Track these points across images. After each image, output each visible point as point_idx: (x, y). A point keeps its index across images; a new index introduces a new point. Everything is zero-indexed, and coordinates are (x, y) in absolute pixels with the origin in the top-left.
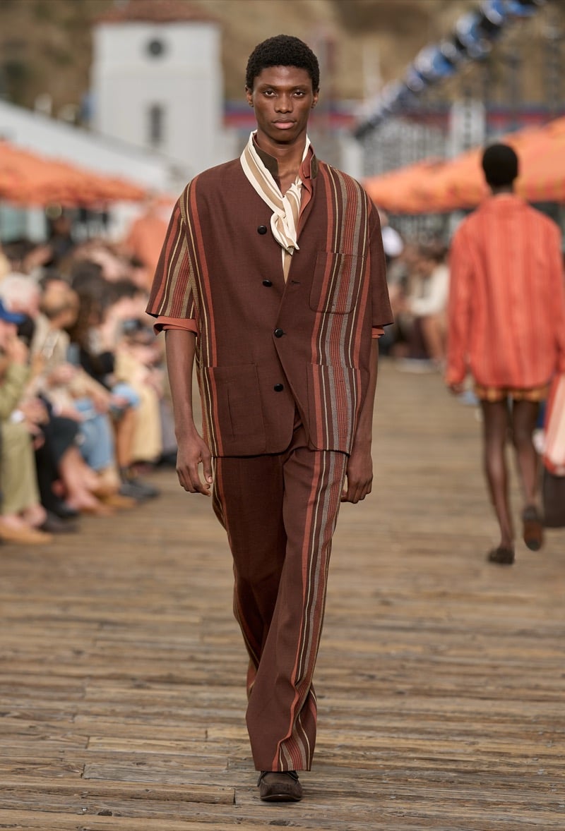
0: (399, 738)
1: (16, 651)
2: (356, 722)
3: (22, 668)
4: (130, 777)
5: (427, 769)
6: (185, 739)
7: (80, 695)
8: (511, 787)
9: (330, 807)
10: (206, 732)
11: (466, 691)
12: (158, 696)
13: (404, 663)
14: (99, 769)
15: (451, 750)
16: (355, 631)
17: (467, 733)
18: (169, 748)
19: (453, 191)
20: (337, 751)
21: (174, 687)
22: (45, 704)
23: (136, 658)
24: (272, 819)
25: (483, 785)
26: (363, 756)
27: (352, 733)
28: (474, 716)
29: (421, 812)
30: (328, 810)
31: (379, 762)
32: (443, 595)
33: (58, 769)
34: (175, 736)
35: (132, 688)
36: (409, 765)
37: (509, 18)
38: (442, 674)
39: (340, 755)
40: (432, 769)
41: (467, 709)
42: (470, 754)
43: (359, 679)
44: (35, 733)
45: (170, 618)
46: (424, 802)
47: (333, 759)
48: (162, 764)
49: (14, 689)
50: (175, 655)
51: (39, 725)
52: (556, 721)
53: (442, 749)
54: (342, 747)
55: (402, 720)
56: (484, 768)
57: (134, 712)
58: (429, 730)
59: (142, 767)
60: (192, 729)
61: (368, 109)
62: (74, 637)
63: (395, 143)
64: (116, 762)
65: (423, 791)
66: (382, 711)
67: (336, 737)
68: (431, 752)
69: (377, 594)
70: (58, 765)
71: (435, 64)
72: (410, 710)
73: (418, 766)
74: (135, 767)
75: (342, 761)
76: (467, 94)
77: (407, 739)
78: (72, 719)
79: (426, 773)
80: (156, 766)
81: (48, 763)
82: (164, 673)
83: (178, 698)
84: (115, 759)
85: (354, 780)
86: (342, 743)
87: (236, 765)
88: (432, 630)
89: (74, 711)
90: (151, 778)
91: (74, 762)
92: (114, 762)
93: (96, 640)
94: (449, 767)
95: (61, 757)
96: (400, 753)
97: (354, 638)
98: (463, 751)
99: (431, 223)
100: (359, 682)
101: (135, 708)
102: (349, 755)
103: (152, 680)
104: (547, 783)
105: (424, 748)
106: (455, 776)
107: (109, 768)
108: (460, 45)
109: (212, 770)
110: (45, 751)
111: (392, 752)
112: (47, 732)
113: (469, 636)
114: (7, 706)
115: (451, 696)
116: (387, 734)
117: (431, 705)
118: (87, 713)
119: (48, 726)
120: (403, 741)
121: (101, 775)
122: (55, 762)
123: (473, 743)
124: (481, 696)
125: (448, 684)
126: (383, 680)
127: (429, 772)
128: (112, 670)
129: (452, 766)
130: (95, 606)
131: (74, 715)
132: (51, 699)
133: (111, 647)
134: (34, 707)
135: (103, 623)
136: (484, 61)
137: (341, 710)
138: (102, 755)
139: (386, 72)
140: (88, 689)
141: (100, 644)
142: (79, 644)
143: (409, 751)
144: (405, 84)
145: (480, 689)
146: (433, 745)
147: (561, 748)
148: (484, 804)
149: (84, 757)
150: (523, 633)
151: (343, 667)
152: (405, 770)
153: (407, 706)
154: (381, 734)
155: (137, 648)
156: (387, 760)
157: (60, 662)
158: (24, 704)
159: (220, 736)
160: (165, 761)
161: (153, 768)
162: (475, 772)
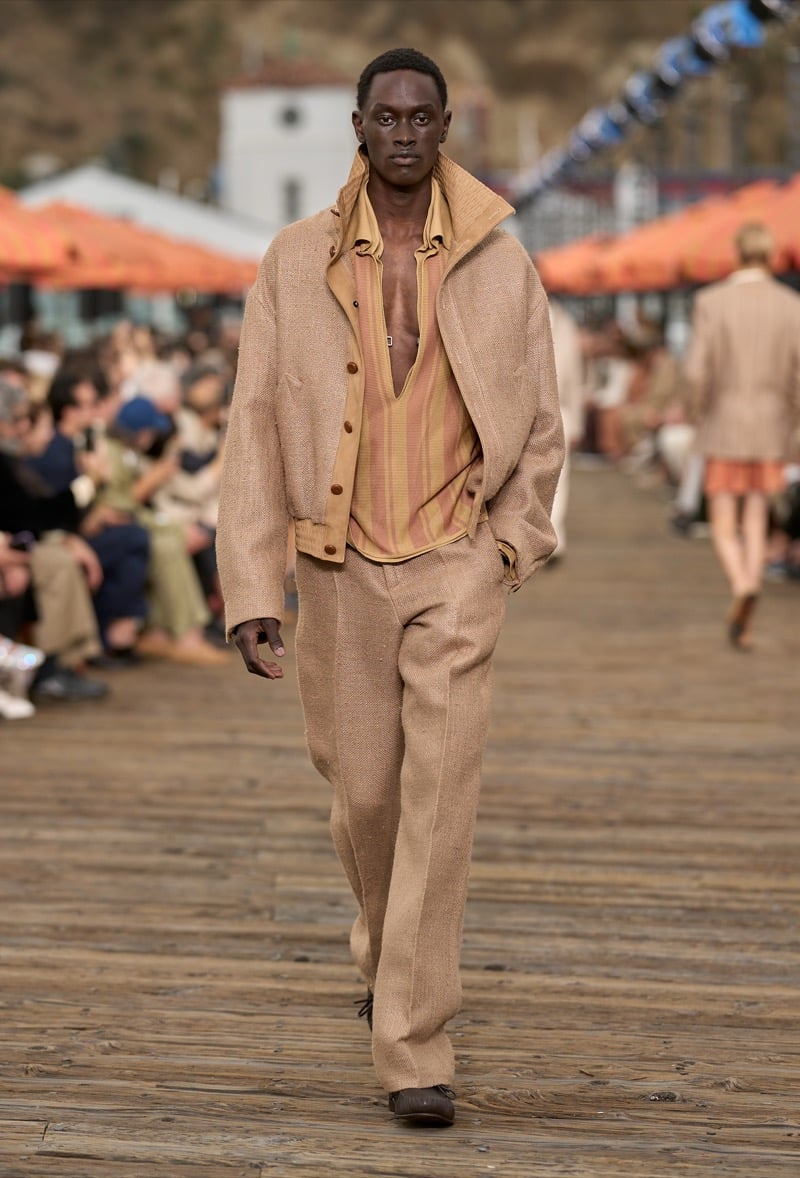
0: (615, 872)
1: (184, 782)
2: (566, 855)
3: (194, 800)
4: (325, 919)
5: (650, 907)
7: (259, 829)
8: (744, 926)
9: (549, 950)
13: (612, 790)
14: (290, 911)
15: (673, 885)
16: (555, 755)
17: (689, 866)
19: (630, 269)
20: (548, 888)
22: (224, 840)
24: (488, 963)
25: (715, 923)
26: (578, 893)
27: (563, 868)
28: (694, 847)
29: (650, 954)
30: (547, 953)
31: (597, 900)
32: (646, 715)
33: (244, 912)
36: (631, 902)
37: (686, 77)
38: (654, 801)
39: (551, 892)
40: (655, 907)
41: (687, 839)
42: (696, 890)
43: (564, 807)
44: (214, 872)
46: (651, 943)
47: (546, 897)
49: (186, 824)
51: (219, 863)
52: (786, 851)
53: (666, 885)
54: (555, 883)
55: (616, 852)
56: (713, 904)
58: (647, 863)
59: (336, 908)
61: (525, 180)
62: (248, 765)
63: (558, 218)
64: (308, 903)
65: (649, 930)
66: (594, 843)
67: (547, 873)
68: (651, 887)
69: (573, 714)
70: (244, 907)
71: (603, 129)
73: (641, 903)
74: (330, 909)
75: (556, 899)
76: (639, 159)
77: (625, 873)
78: (254, 856)
79: (650, 911)
81: (233, 904)
84: (307, 899)
86: (554, 879)
88: (638, 753)
89: (255, 847)
91: (260, 904)
92: (306, 903)
94: (673, 904)
95: (246, 898)
96: (619, 889)
97: (554, 763)
98: (686, 886)
99: (599, 305)
100: (565, 811)
102: (562, 892)
104: (784, 920)
105: (642, 883)
106: (682, 914)
107: (301, 909)
108: (631, 109)
110: (228, 892)
111: (609, 888)
112: (228, 871)
113: (680, 759)
114: (181, 843)
115: (667, 825)
116: (600, 868)
117: (647, 835)
118: (270, 849)
119: (228, 864)
120: (621, 876)
122: (240, 904)
123: (697, 878)
124: (700, 824)
125: (662, 812)
126: (590, 808)
127: (652, 910)
129: (677, 903)
130: (266, 731)
131: (255, 850)
132: (227, 834)
134: (211, 843)
135: (277, 750)
136: (656, 127)
137: (550, 842)
138: (292, 895)
139: (544, 140)
140: (268, 823)
142: (252, 772)
143: (629, 886)
144: (568, 153)
145: (698, 817)
146: (652, 880)
147: (795, 882)
148: (717, 944)
149: (271, 897)
150: (740, 755)
152: (627, 908)
153: (620, 837)
154: (594, 868)
156: (605, 896)
157: (233, 793)
158: (198, 841)
162: (702, 910)
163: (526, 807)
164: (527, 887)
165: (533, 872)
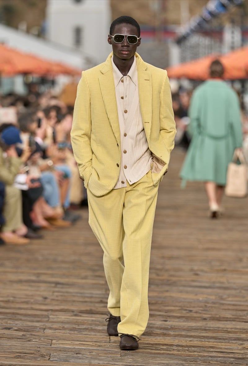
0: (205, 341)
1: (14, 297)
3: (18, 306)
4: (73, 360)
5: (220, 357)
6: (99, 341)
7: (47, 319)
10: (110, 338)
11: (237, 318)
12: (85, 320)
13: (207, 304)
14: (58, 356)
15: (231, 348)
16: (181, 288)
17: (239, 339)
18: (92, 346)
21: (93, 315)
22: (30, 324)
23: (74, 301)
26: (187, 350)
27: (182, 339)
28: (241, 330)
31: (196, 353)
33: (37, 356)
34: (94, 340)
35: (72, 316)
36: (211, 355)
38: (225, 309)
39: (176, 350)
40: (222, 357)
41: (238, 327)
42: (240, 350)
43: (184, 312)
44: (25, 338)
45: (89, 281)
47: (173, 352)
48: (89, 354)
49: (14, 316)
50: (93, 300)
51: (28, 334)
53: (226, 347)
55: (206, 332)
57: (74, 328)
58: (220, 337)
59: (78, 355)
60: (103, 336)
61: (182, 30)
62: (43, 290)
63: (197, 46)
64: (66, 352)
66: (196, 328)
67: (175, 341)
68: (221, 348)
69: (192, 270)
70: (37, 354)
71: (217, 8)
72: (210, 327)
73: (215, 355)
74: (76, 355)
75: (177, 353)
76: (233, 22)
77: (209, 342)
78: (43, 331)
79: (219, 359)
80: (85, 355)
81: (32, 353)
82: (88, 308)
83: (95, 321)
84: (65, 351)
85: (184, 362)
86: (177, 344)
87: (125, 354)
88: (220, 288)
89: (44, 327)
90: (83, 361)
91: (44, 352)
92: (64, 353)
93: (54, 292)
94: (230, 356)
95: (39, 350)
96: (206, 349)
97: (181, 292)
98: (237, 348)
100: (184, 313)
101: (74, 326)
102: (181, 349)
103: (82, 312)
105: (217, 346)
106: (233, 361)
107: (62, 355)
109: (114, 357)
110: (31, 347)
111: (202, 348)
112: (31, 338)
113: (238, 291)
114: (11, 325)
115: (230, 321)
116: (199, 339)
117: (220, 325)
118: (50, 328)
119: (31, 334)
120: (207, 343)
121: (58, 359)
122: (36, 353)
123: (242, 344)
124: (244, 320)
125: (228, 315)
126: (196, 312)
127: (220, 358)
128: (62, 307)
130: (52, 275)
131: (44, 329)
132: (33, 321)
133: (62, 296)
134: (25, 325)
135: (57, 284)
136: (241, 6)
137: (176, 327)
138: (59, 349)
139: (191, 11)
140: (50, 317)
141: (56, 294)
142: (45, 294)
143: (210, 348)
144: (202, 17)
145: (244, 317)
146: (222, 345)
149: (50, 350)
151: (177, 306)
152: (209, 357)
153: (208, 325)
154: (196, 340)
155: (74, 296)
156: (199, 352)
157: (36, 303)
158: (19, 324)
159: (116, 340)
160: (90, 352)
161: (84, 356)
162: (243, 358)
163: (167, 311)
164: (165, 347)
165: (168, 340)
